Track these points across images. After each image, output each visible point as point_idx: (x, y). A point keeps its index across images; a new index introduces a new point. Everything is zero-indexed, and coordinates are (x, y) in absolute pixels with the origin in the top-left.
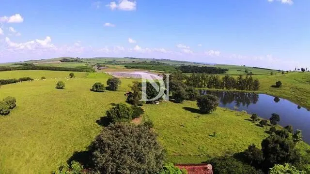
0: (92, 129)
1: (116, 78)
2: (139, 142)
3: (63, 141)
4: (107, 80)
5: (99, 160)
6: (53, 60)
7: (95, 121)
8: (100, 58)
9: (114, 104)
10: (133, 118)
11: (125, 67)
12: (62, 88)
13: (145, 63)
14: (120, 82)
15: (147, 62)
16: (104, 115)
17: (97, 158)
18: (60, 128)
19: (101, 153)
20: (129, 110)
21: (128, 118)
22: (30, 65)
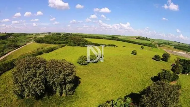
0: (147, 82)
1: (168, 54)
2: (170, 96)
3: (127, 84)
4: (162, 54)
5: (143, 100)
6: (131, 37)
7: (151, 77)
8: (160, 40)
9: (164, 70)
10: (172, 81)
11: (174, 47)
12: (135, 54)
13: (185, 46)
14: (170, 57)
15: (187, 46)
16: (156, 75)
17: (143, 99)
18: (128, 77)
19: (146, 96)
20: (171, 75)
21: (169, 80)
22: (116, 38)
